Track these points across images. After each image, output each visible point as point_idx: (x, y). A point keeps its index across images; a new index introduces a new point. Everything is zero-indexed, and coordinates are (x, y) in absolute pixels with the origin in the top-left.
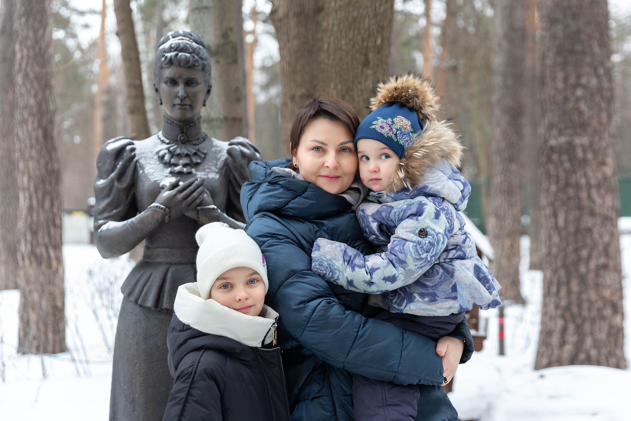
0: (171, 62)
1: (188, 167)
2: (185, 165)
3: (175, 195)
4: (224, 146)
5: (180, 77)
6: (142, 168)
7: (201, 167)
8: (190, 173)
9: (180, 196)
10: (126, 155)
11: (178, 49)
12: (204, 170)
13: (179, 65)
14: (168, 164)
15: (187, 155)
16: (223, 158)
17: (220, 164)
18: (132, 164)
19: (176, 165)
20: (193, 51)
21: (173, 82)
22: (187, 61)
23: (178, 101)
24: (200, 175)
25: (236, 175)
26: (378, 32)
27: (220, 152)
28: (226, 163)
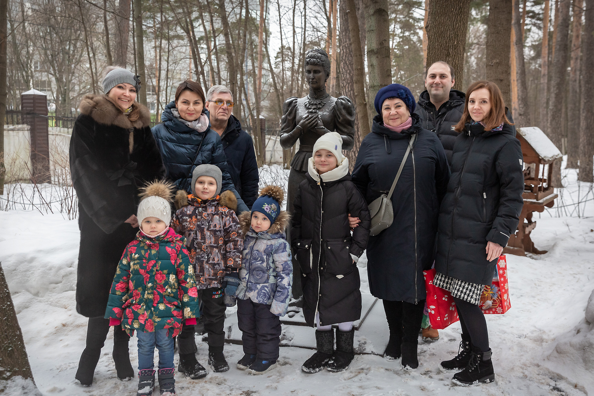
0: (308, 63)
1: (315, 110)
2: (314, 109)
3: (305, 122)
4: (335, 99)
5: (312, 69)
6: (298, 110)
7: (322, 109)
8: (315, 112)
9: (307, 122)
10: (293, 105)
11: (311, 57)
12: (322, 111)
13: (311, 64)
14: (308, 108)
15: (316, 104)
16: (333, 105)
17: (331, 108)
18: (295, 109)
19: (310, 109)
20: (318, 57)
21: (309, 72)
22: (314, 62)
23: (311, 80)
24: (320, 113)
25: (338, 113)
26: (455, 38)
27: (332, 102)
28: (334, 108)
